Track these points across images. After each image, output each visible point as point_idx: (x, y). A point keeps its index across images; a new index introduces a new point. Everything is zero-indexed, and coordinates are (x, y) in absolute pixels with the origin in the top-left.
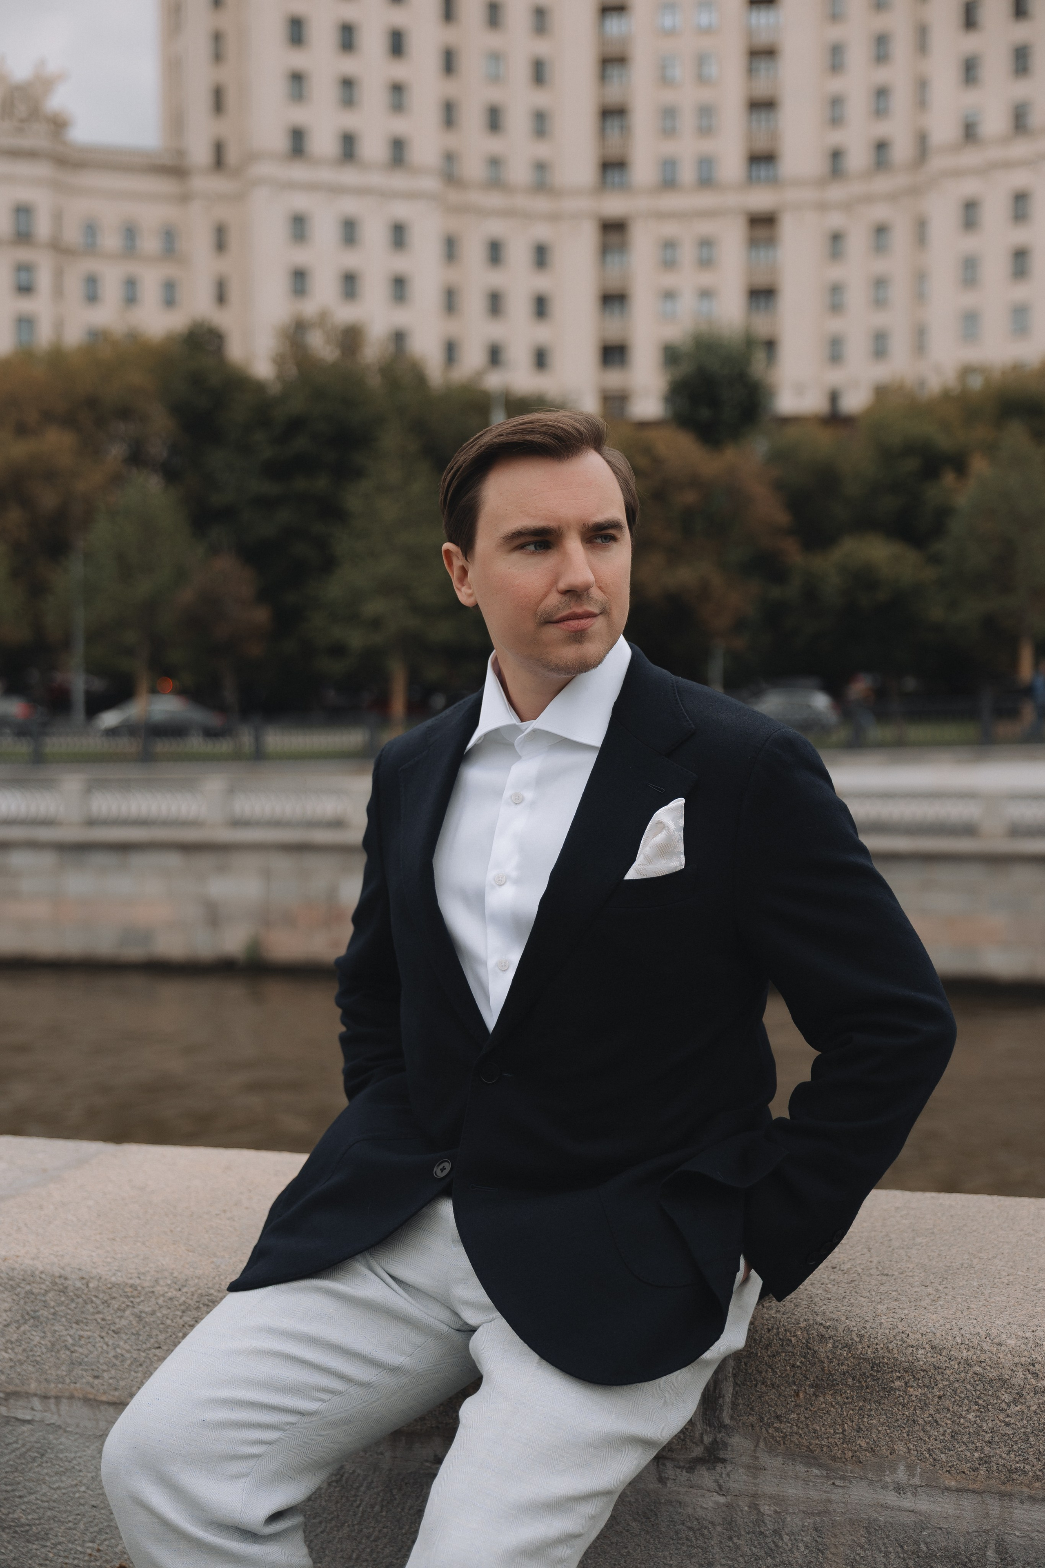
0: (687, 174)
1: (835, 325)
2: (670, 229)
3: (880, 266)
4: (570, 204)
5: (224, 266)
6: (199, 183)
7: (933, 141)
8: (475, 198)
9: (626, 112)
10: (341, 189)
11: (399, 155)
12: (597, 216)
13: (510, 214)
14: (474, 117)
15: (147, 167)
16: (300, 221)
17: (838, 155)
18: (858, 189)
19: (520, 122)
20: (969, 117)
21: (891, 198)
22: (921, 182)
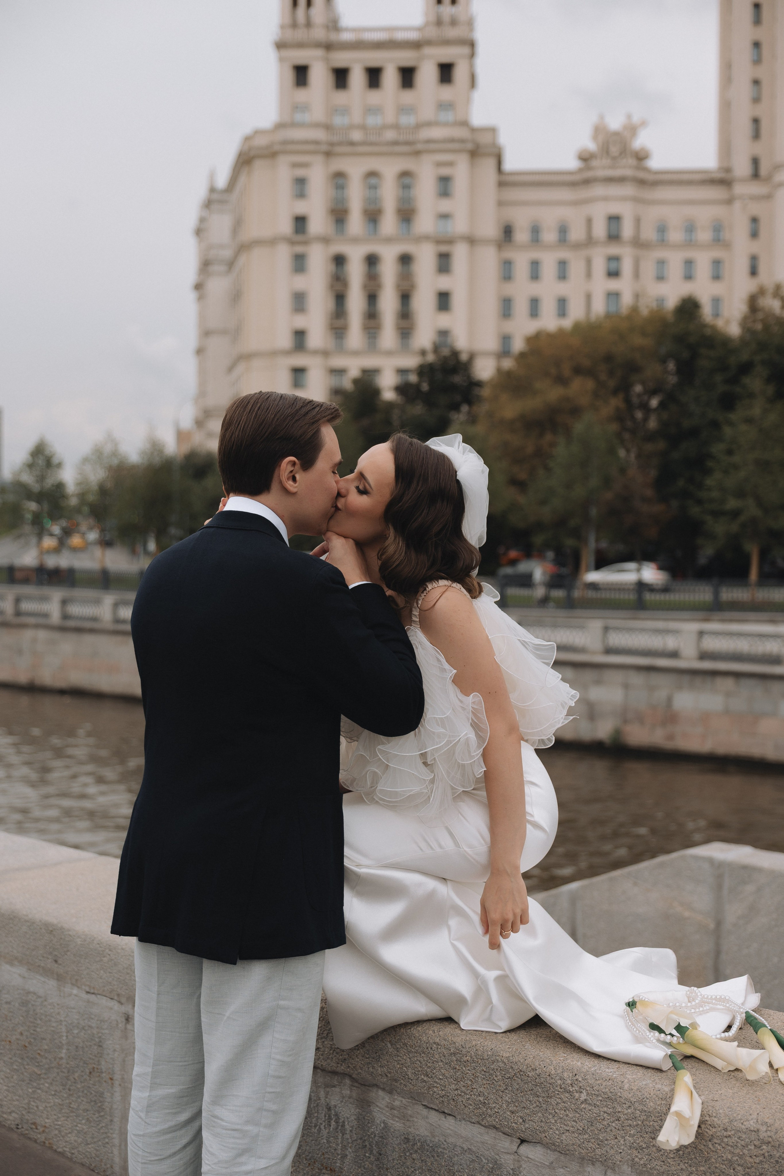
5: (755, 247)
6: (739, 189)
15: (703, 182)
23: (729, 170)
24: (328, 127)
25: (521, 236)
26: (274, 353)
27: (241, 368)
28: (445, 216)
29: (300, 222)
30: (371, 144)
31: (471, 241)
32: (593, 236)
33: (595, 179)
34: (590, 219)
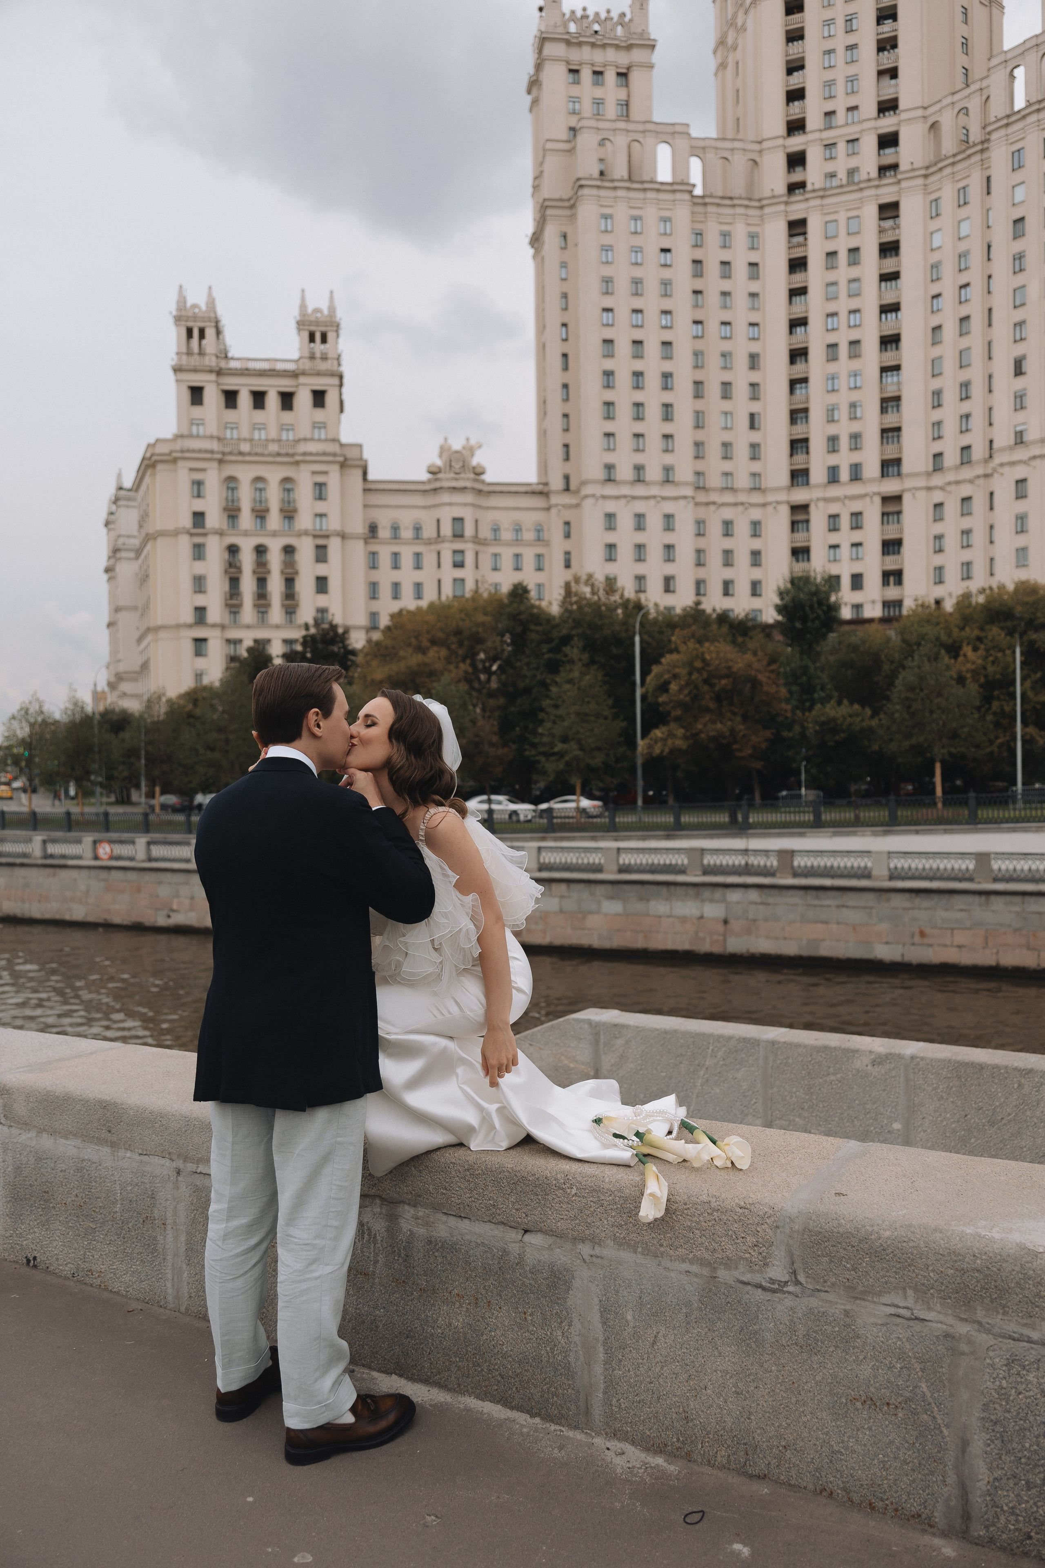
0: (844, 475)
1: (938, 560)
2: (834, 509)
3: (966, 523)
4: (771, 498)
5: (568, 545)
6: (554, 499)
7: (996, 445)
8: (714, 497)
9: (806, 440)
10: (634, 498)
11: (668, 476)
12: (788, 502)
13: (735, 505)
14: (714, 451)
15: (526, 493)
16: (610, 517)
17: (938, 456)
18: (950, 477)
19: (741, 451)
20: (1019, 429)
21: (971, 481)
22: (989, 471)
23: (546, 484)
24: (219, 439)
25: (384, 533)
26: (178, 626)
27: (149, 638)
28: (321, 515)
29: (199, 517)
30: (256, 454)
31: (343, 536)
32: (442, 534)
33: (441, 488)
34: (438, 521)
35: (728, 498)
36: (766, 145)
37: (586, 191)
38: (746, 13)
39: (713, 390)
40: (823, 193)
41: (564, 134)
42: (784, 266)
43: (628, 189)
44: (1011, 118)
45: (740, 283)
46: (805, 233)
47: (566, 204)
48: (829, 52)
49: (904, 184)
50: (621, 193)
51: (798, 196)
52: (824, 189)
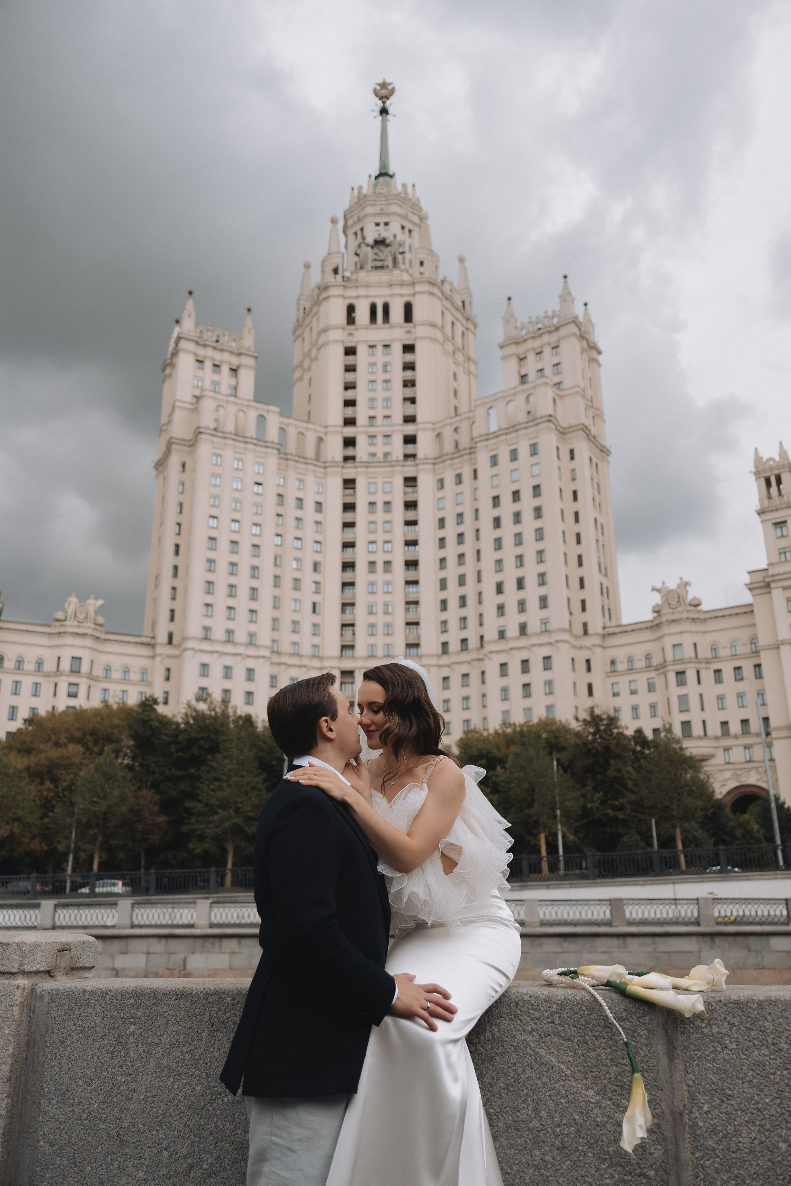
0: (379, 651)
3: (465, 692)
5: (167, 686)
6: (159, 650)
7: (486, 639)
8: (285, 659)
9: (353, 625)
10: (225, 654)
11: (252, 640)
12: (339, 668)
13: (300, 666)
14: (286, 626)
15: (136, 643)
16: (204, 666)
17: (445, 644)
18: (454, 659)
19: (306, 628)
20: (501, 629)
21: (469, 662)
22: (481, 656)
23: (153, 638)
25: (9, 664)
32: (61, 669)
33: (65, 632)
34: (59, 658)
35: (295, 661)
36: (329, 429)
37: (203, 436)
38: (319, 349)
39: (287, 583)
40: (367, 465)
41: (189, 399)
42: (340, 507)
43: (235, 440)
44: (487, 437)
45: (309, 513)
46: (354, 488)
47: (188, 443)
48: (372, 381)
49: (420, 467)
50: (229, 442)
51: (350, 464)
52: (368, 462)
